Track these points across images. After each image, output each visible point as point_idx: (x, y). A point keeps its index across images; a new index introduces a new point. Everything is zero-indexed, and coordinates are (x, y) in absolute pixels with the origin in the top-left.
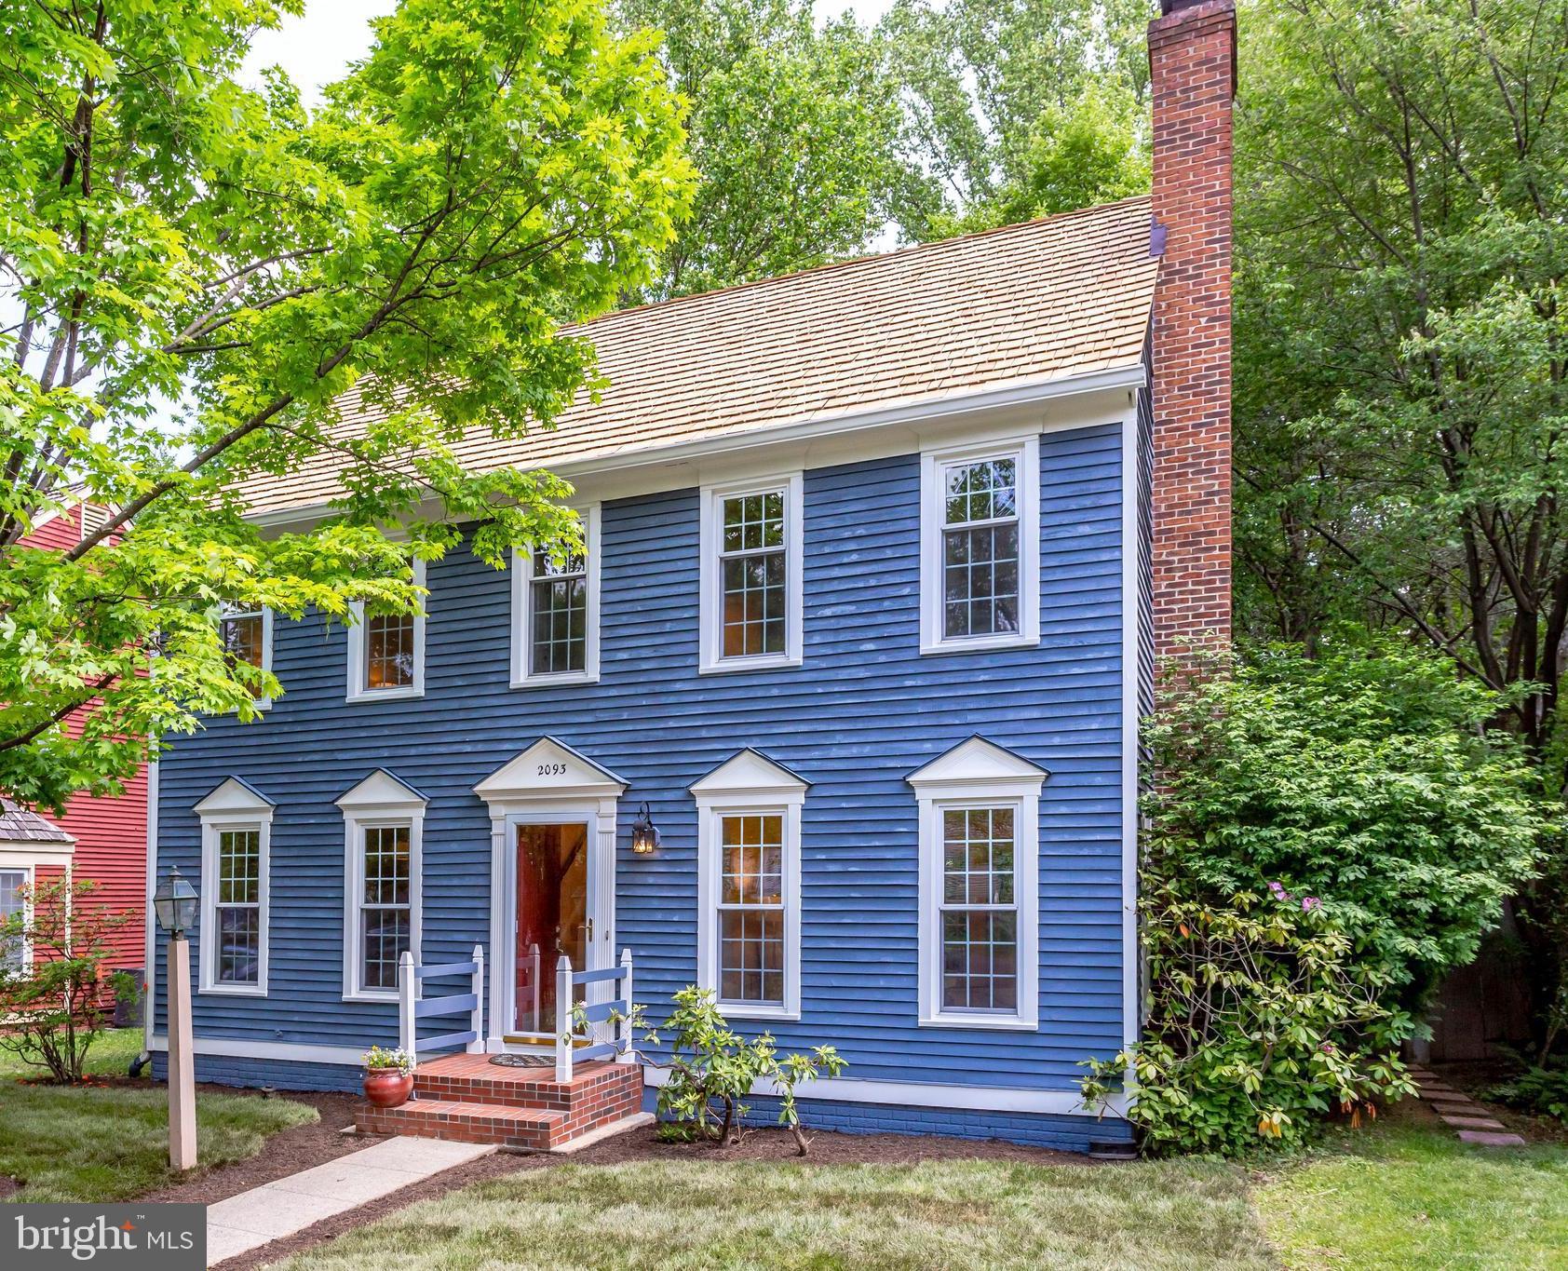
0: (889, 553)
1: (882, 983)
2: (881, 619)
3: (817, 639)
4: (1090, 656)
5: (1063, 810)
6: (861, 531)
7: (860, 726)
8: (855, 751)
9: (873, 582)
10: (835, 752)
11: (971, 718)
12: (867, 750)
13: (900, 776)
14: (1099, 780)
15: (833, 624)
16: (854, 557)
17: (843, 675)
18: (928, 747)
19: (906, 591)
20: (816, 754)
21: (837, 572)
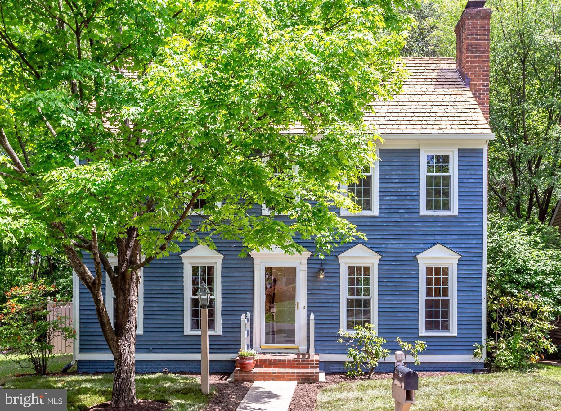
0: (409, 181)
1: (406, 323)
2: (406, 202)
3: (383, 207)
4: (473, 220)
5: (465, 268)
6: (399, 172)
7: (399, 237)
8: (397, 246)
9: (403, 190)
10: (390, 246)
11: (436, 237)
12: (401, 246)
13: (414, 255)
14: (475, 259)
15: (389, 202)
16: (397, 181)
17: (393, 220)
18: (422, 246)
19: (415, 194)
20: (383, 246)
21: (391, 185)
